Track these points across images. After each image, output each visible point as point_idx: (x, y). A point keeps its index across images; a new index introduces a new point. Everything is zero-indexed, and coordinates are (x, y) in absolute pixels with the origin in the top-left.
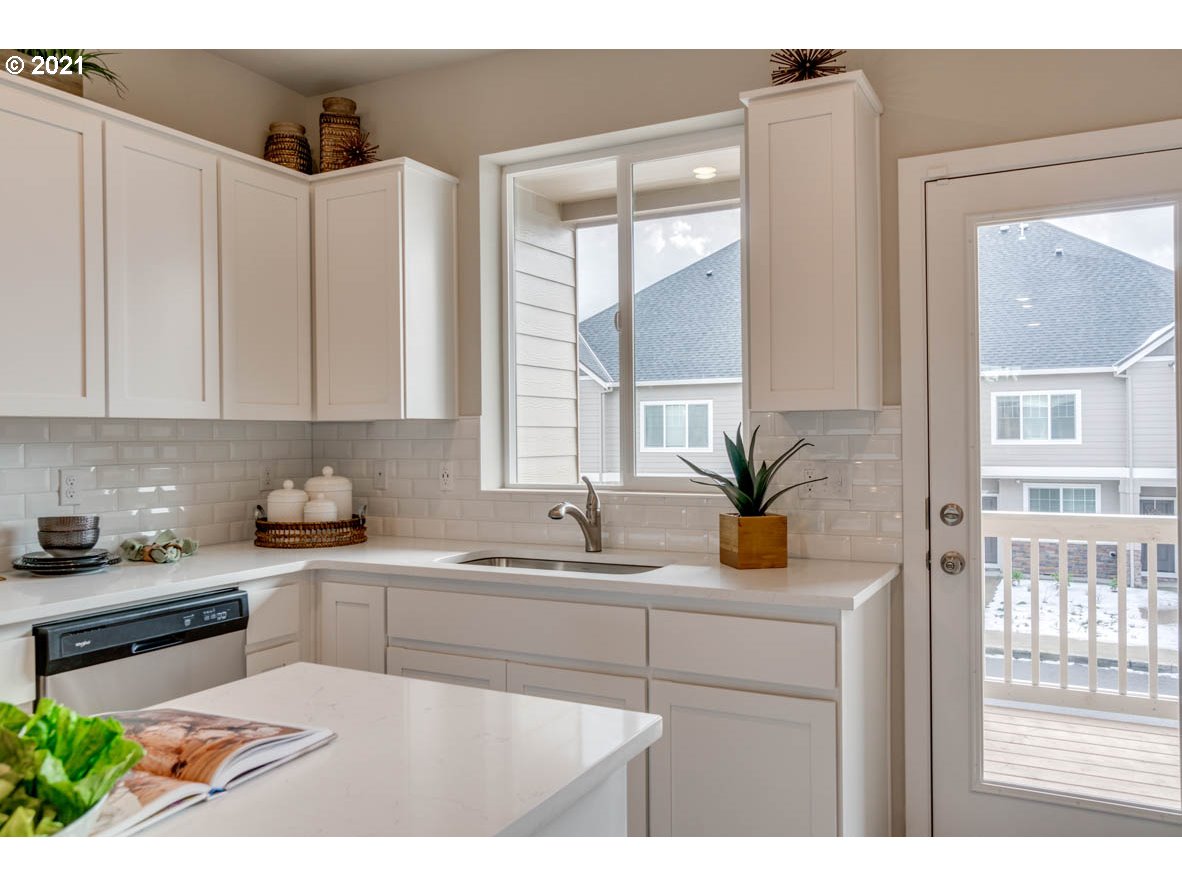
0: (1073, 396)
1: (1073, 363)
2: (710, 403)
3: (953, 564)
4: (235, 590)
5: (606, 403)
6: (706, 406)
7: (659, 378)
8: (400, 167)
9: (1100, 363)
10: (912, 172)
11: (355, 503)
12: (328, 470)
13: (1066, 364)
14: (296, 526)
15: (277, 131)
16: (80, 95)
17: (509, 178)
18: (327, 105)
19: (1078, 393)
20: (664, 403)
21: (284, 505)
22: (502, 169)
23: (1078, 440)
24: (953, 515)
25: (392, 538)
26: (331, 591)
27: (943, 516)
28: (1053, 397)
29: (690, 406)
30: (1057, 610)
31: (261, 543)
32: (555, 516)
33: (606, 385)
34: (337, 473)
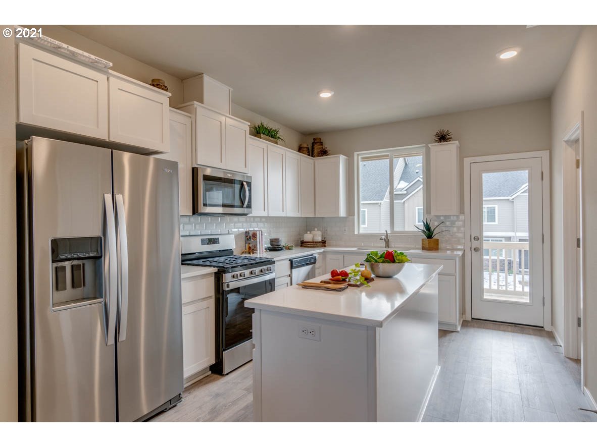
0: (494, 207)
1: (495, 196)
3: (476, 250)
4: (312, 255)
8: (339, 157)
9: (504, 196)
10: (467, 161)
11: (322, 238)
12: (316, 229)
13: (492, 196)
14: (311, 242)
15: (301, 146)
16: (277, 144)
17: (360, 157)
18: (314, 139)
19: (496, 206)
21: (308, 237)
22: (358, 155)
23: (496, 223)
24: (477, 239)
25: (330, 246)
26: (329, 256)
27: (474, 239)
28: (487, 208)
30: (488, 281)
31: (301, 246)
32: (381, 239)
34: (318, 230)
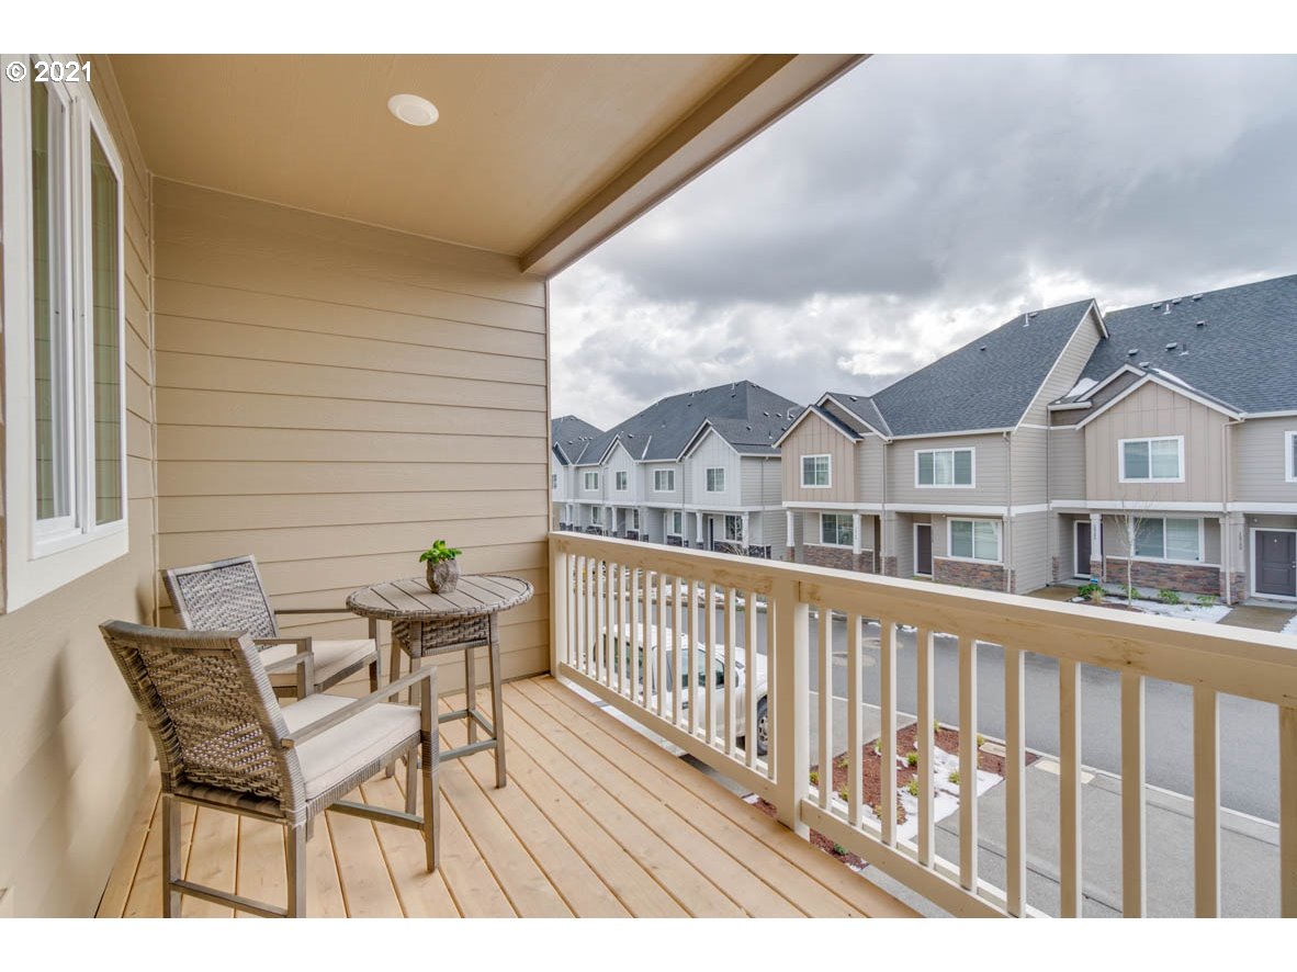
2: (973, 450)
5: (888, 453)
6: (969, 452)
7: (929, 431)
20: (934, 451)
29: (956, 453)
33: (886, 439)
